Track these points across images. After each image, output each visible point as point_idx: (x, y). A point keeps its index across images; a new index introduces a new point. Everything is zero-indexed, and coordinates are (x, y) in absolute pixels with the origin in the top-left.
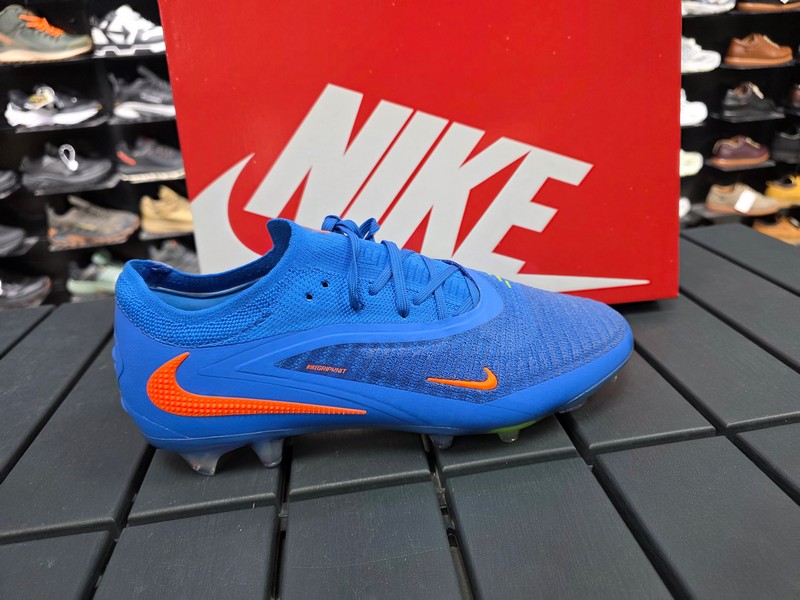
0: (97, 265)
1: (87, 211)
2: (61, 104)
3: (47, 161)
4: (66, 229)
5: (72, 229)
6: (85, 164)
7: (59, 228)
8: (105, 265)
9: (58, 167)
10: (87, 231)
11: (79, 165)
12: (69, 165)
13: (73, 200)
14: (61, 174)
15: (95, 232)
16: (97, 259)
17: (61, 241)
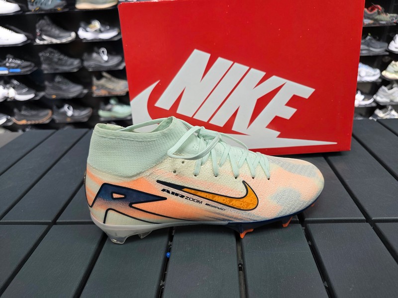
0: (112, 104)
1: (110, 79)
2: (102, 29)
3: (95, 55)
4: (101, 87)
5: (103, 87)
6: (111, 57)
7: (98, 86)
8: (116, 105)
9: (99, 59)
10: (110, 89)
11: (108, 58)
12: (103, 57)
13: (105, 74)
14: (100, 62)
15: (113, 90)
16: (112, 101)
17: (98, 92)
